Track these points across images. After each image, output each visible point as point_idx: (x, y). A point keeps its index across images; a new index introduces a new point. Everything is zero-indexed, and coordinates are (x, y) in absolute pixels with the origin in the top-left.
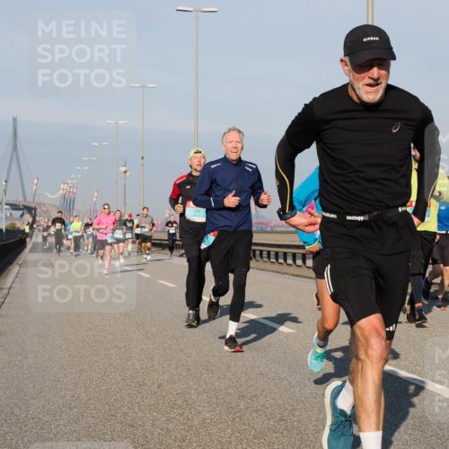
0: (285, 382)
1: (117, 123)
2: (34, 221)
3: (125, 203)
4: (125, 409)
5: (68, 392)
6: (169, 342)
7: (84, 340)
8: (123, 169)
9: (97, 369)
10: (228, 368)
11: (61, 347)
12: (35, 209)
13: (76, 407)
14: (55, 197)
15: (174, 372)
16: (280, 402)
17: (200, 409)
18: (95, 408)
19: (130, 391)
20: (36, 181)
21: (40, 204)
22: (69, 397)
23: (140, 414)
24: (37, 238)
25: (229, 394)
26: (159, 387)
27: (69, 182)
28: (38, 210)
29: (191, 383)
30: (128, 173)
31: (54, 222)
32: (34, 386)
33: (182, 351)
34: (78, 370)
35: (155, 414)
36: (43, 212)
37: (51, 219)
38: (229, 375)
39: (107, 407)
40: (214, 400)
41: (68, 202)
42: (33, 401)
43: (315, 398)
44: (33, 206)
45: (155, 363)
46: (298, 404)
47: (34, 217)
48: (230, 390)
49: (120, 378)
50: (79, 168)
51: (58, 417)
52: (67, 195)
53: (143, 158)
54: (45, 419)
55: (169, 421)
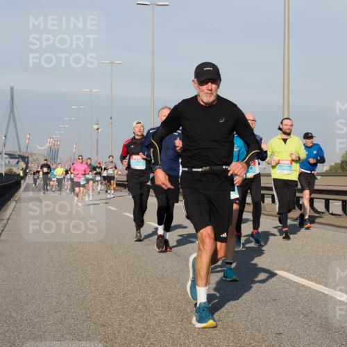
1: (91, 91)
2: (27, 167)
3: (98, 153)
4: (98, 313)
5: (54, 300)
6: (132, 261)
7: (66, 259)
8: (96, 127)
9: (76, 282)
10: (178, 280)
11: (48, 264)
12: (28, 158)
13: (60, 311)
14: (43, 148)
15: (136, 284)
17: (155, 312)
18: (74, 312)
19: (102, 299)
20: (28, 136)
21: (32, 154)
22: (54, 303)
23: (109, 316)
24: (29, 180)
25: (179, 300)
26: (124, 295)
27: (54, 137)
28: (30, 159)
29: (149, 292)
30: (100, 130)
32: (27, 295)
33: (142, 267)
34: (62, 281)
35: (121, 316)
36: (34, 160)
37: (40, 166)
38: (178, 286)
39: (84, 311)
40: (167, 305)
41: (54, 152)
42: (26, 307)
43: (245, 303)
44: (26, 155)
45: (121, 276)
47: (27, 164)
48: (180, 298)
49: (94, 289)
50: (62, 126)
51: (46, 319)
52: (52, 147)
53: (111, 118)
54: (36, 320)
55: (132, 321)
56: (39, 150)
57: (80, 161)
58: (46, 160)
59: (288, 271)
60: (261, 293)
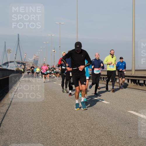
0: (106, 120)
1: (51, 35)
4: (54, 129)
5: (36, 123)
6: (69, 107)
7: (41, 106)
8: (54, 51)
9: (45, 116)
10: (88, 115)
11: (33, 108)
12: (25, 63)
13: (38, 128)
14: (32, 59)
15: (70, 116)
16: (105, 126)
17: (78, 128)
18: (44, 128)
19: (56, 123)
20: (25, 55)
21: (27, 62)
23: (59, 130)
24: (26, 73)
25: (88, 123)
26: (65, 121)
27: (36, 55)
28: (26, 64)
29: (76, 120)
31: (31, 68)
32: (25, 121)
34: (39, 115)
35: (64, 130)
36: (28, 64)
38: (88, 117)
39: (48, 128)
40: (83, 125)
41: (36, 62)
42: (24, 126)
43: (116, 125)
44: (25, 62)
45: (64, 113)
46: (110, 127)
47: (25, 66)
48: (88, 122)
49: (52, 118)
50: (39, 50)
51: (32, 131)
52: (35, 59)
53: (60, 47)
54: (28, 132)
55: (68, 132)
56: (30, 60)
57: (44, 65)
58: (33, 65)
59: (134, 111)
60: (123, 120)
